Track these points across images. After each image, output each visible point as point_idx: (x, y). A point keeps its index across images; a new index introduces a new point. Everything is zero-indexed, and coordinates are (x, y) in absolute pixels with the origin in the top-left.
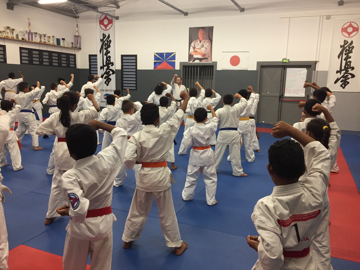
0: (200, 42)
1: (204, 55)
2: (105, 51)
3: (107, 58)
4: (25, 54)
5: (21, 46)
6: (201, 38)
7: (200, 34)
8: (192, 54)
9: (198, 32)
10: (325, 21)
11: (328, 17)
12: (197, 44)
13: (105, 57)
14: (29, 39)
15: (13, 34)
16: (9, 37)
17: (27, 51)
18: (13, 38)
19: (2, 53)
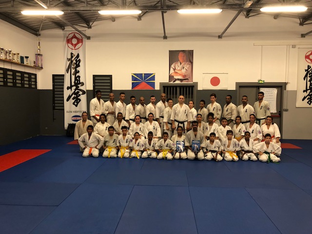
0: (181, 64)
1: (184, 76)
2: (73, 71)
3: (76, 78)
6: (181, 61)
7: (181, 57)
8: (172, 75)
9: (178, 55)
10: (291, 49)
11: (294, 46)
12: (178, 66)
13: (73, 77)
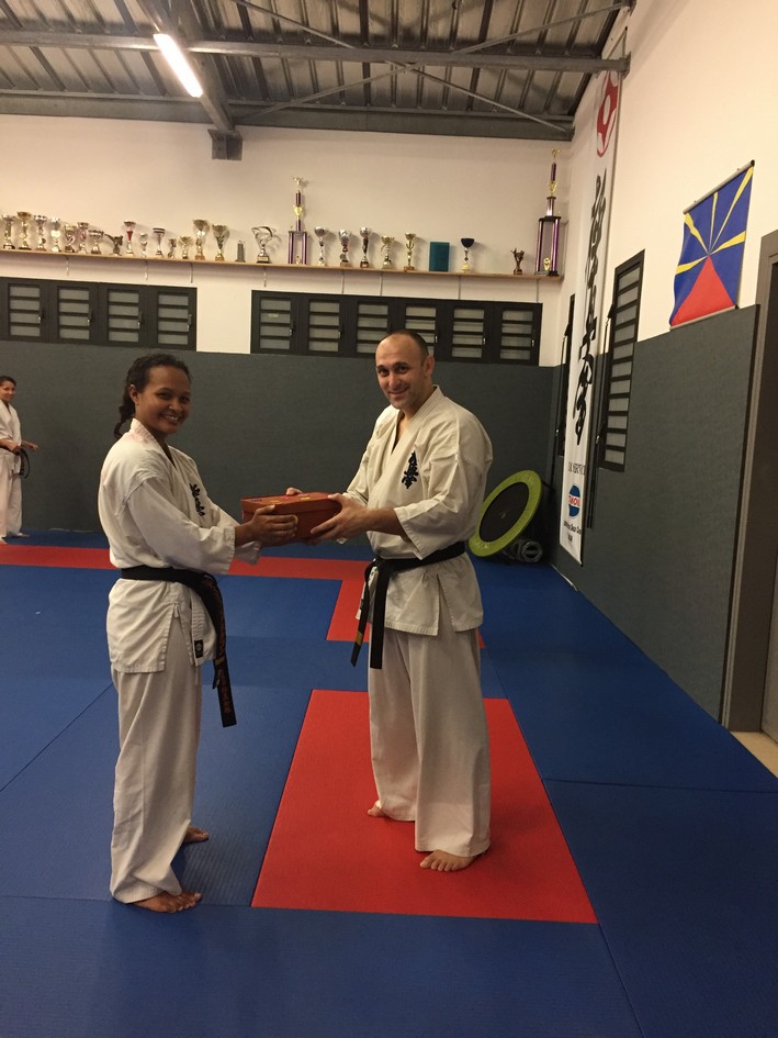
2: (591, 266)
3: (591, 300)
4: (276, 316)
5: (260, 287)
13: (589, 295)
14: (292, 260)
15: (220, 246)
16: (203, 257)
17: (286, 305)
18: (223, 258)
19: (183, 314)
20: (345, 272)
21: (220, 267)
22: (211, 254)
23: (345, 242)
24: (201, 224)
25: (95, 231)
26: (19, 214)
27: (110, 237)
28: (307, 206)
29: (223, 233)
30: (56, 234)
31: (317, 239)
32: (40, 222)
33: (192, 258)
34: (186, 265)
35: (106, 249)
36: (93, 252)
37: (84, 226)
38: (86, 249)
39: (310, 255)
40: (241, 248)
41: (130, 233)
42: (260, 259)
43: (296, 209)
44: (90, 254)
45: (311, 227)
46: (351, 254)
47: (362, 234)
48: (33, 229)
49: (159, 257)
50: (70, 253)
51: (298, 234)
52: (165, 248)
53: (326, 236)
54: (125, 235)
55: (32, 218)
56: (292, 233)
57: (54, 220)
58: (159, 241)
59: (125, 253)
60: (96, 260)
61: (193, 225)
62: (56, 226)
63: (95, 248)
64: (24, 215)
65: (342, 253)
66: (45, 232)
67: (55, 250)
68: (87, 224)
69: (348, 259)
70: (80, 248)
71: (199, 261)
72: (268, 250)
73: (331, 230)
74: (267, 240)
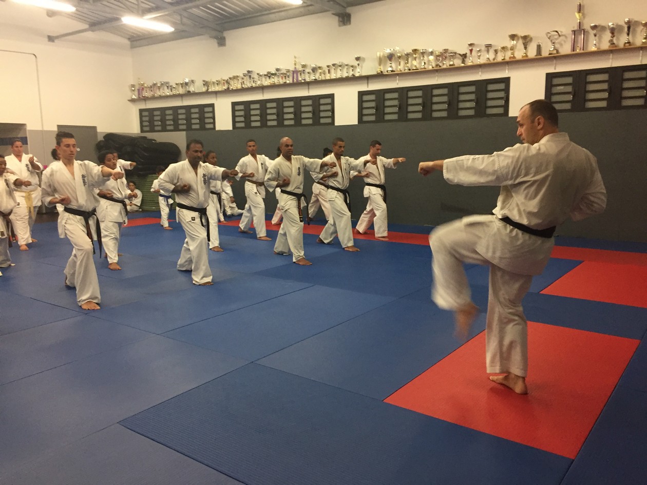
4: (562, 87)
5: (551, 70)
14: (574, 49)
15: (526, 48)
16: (514, 57)
17: (569, 80)
18: (527, 56)
19: (502, 94)
20: (614, 51)
21: (526, 62)
22: (519, 55)
23: (613, 31)
24: (513, 37)
25: (451, 53)
26: (413, 50)
27: (460, 54)
28: (586, 12)
29: (527, 40)
30: (431, 58)
31: (592, 32)
32: (423, 53)
33: (507, 59)
34: (505, 64)
35: (458, 62)
36: (450, 65)
37: (446, 51)
38: (446, 64)
39: (587, 44)
40: (539, 47)
41: (471, 51)
42: (551, 52)
43: (577, 15)
44: (449, 67)
45: (588, 24)
46: (618, 39)
47: (626, 23)
48: (420, 58)
49: (489, 62)
50: (438, 68)
51: (579, 31)
52: (491, 56)
53: (599, 29)
54: (468, 52)
55: (419, 52)
56: (574, 32)
57: (430, 50)
58: (488, 51)
59: (469, 62)
60: (453, 69)
61: (509, 38)
62: (432, 53)
63: (451, 63)
64: (415, 51)
65: (610, 38)
66: (426, 57)
67: (430, 68)
68: (447, 50)
69: (615, 41)
70: (443, 64)
71: (512, 60)
72: (557, 46)
73: (603, 24)
74: (556, 39)
